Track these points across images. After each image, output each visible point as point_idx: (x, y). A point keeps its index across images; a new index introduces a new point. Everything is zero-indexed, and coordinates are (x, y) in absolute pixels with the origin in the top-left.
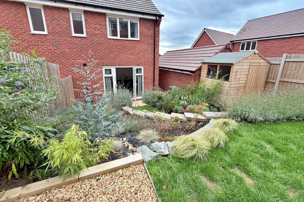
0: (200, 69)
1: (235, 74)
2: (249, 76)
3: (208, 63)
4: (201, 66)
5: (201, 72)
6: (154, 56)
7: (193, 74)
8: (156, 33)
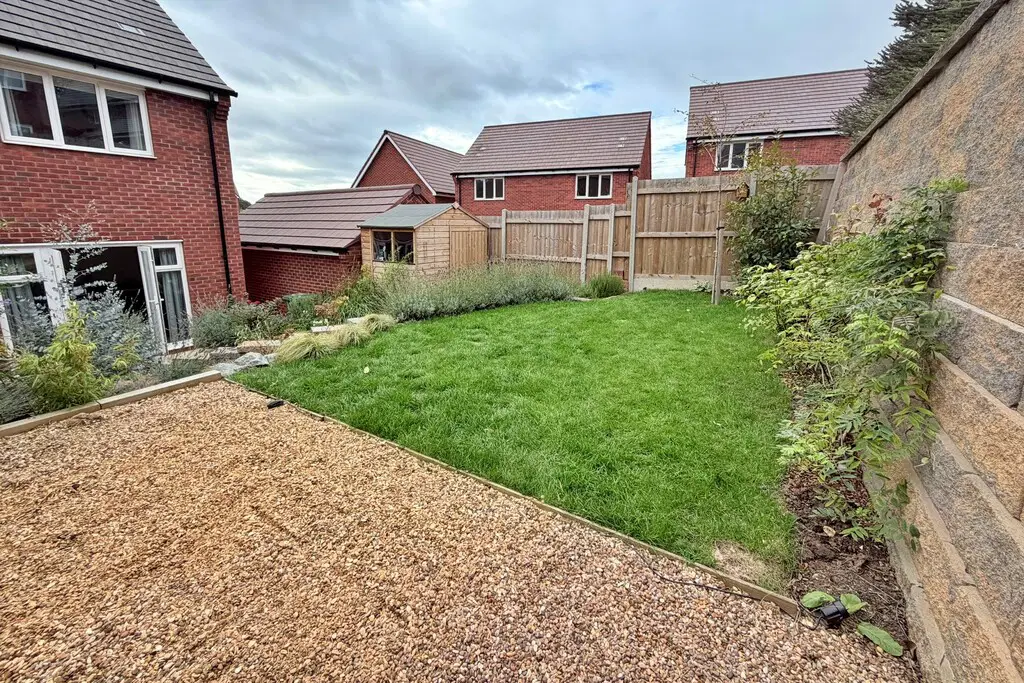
0: (357, 243)
1: (422, 249)
2: (453, 253)
3: (372, 228)
4: (360, 236)
5: (360, 249)
6: (216, 208)
7: (342, 257)
8: (216, 141)
